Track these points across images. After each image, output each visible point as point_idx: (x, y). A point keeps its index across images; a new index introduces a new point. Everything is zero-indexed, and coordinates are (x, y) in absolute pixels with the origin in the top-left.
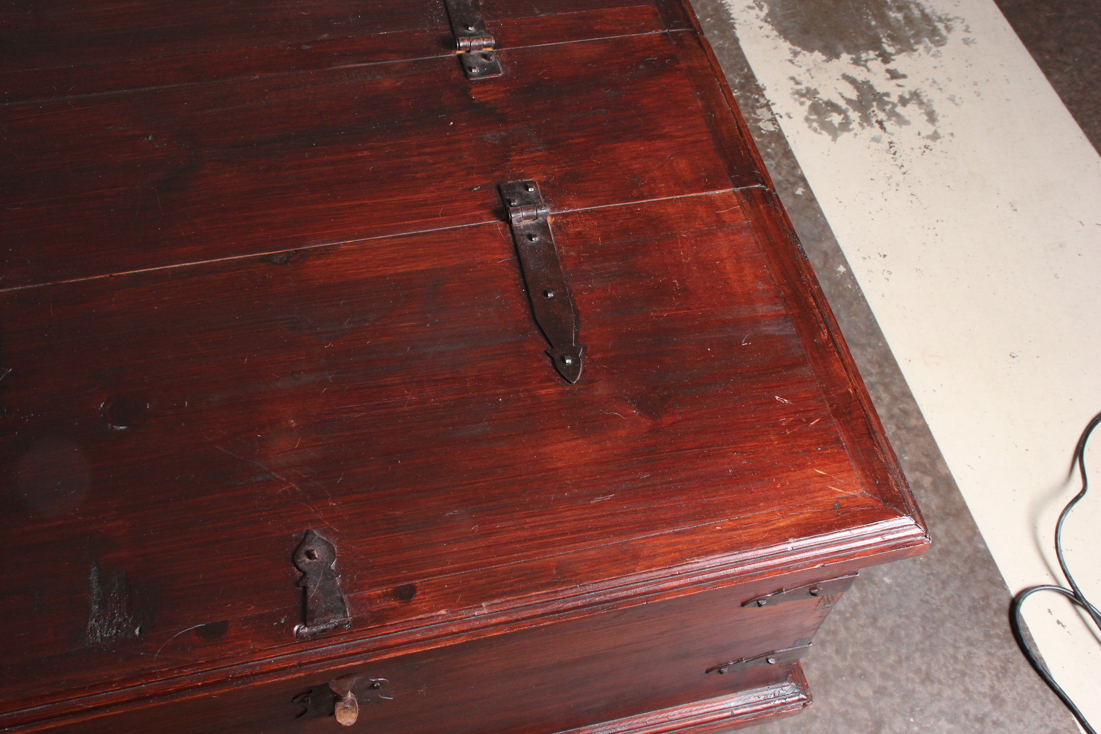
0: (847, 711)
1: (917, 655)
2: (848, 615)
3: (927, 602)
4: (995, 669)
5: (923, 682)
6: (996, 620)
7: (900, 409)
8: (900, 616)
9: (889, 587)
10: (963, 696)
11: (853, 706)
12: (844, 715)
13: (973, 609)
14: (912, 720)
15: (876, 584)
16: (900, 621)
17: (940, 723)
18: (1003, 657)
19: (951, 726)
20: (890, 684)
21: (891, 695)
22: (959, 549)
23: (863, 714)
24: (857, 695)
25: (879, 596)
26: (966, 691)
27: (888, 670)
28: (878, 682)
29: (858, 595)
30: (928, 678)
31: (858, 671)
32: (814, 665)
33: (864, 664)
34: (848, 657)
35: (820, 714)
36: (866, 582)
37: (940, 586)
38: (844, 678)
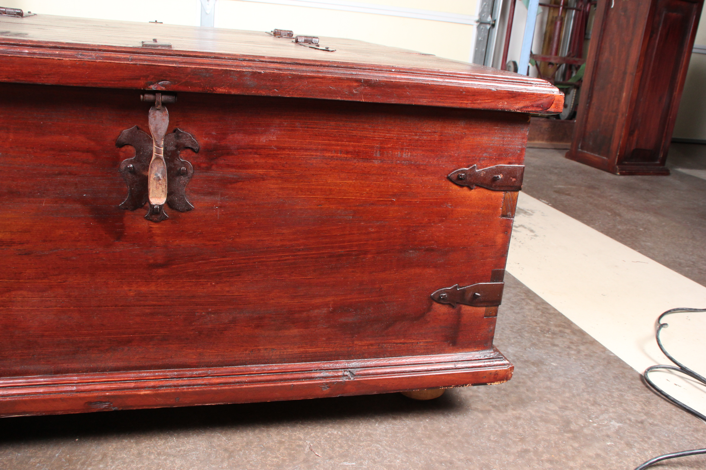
0: (542, 416)
1: (585, 394)
2: (531, 376)
3: (584, 373)
4: (641, 401)
5: (593, 405)
6: (633, 382)
7: (542, 307)
8: (568, 378)
9: (556, 368)
10: (623, 412)
11: (546, 413)
12: (541, 417)
13: (616, 377)
14: (591, 421)
15: (547, 365)
16: (567, 380)
17: (612, 423)
18: (645, 397)
19: (620, 424)
20: (570, 405)
21: (572, 410)
22: (596, 355)
23: (555, 417)
24: (547, 409)
25: (550, 370)
26: (625, 410)
27: (567, 399)
28: (561, 404)
29: (536, 369)
30: (595, 403)
31: (545, 399)
32: (513, 395)
33: (548, 396)
34: (536, 392)
35: (522, 416)
36: (540, 364)
37: (590, 368)
38: (536, 401)
